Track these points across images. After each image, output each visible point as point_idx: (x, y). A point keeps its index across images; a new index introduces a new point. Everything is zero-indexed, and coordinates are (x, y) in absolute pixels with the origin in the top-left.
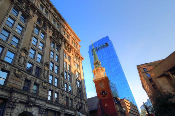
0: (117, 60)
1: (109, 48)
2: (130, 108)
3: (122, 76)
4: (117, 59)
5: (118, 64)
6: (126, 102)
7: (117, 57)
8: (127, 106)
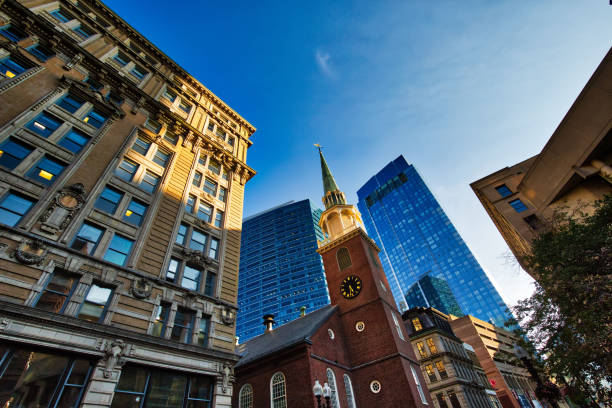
0: (437, 213)
1: (411, 185)
2: (496, 345)
3: (460, 254)
4: (438, 210)
5: (444, 223)
6: (476, 327)
7: (436, 205)
8: (483, 339)
